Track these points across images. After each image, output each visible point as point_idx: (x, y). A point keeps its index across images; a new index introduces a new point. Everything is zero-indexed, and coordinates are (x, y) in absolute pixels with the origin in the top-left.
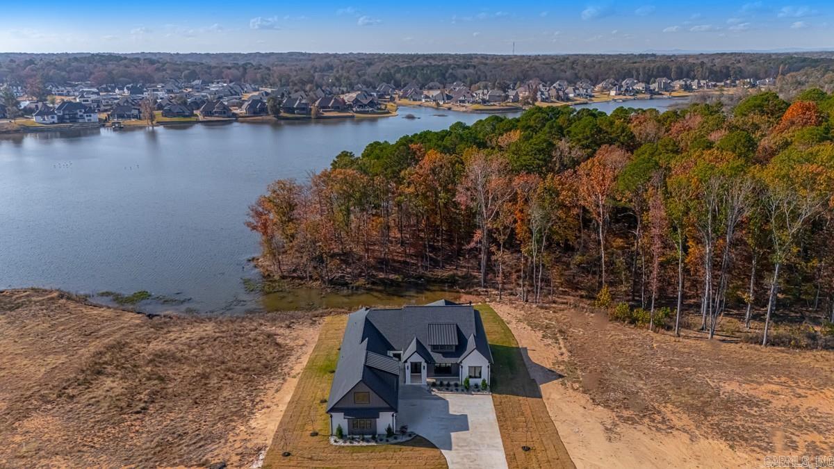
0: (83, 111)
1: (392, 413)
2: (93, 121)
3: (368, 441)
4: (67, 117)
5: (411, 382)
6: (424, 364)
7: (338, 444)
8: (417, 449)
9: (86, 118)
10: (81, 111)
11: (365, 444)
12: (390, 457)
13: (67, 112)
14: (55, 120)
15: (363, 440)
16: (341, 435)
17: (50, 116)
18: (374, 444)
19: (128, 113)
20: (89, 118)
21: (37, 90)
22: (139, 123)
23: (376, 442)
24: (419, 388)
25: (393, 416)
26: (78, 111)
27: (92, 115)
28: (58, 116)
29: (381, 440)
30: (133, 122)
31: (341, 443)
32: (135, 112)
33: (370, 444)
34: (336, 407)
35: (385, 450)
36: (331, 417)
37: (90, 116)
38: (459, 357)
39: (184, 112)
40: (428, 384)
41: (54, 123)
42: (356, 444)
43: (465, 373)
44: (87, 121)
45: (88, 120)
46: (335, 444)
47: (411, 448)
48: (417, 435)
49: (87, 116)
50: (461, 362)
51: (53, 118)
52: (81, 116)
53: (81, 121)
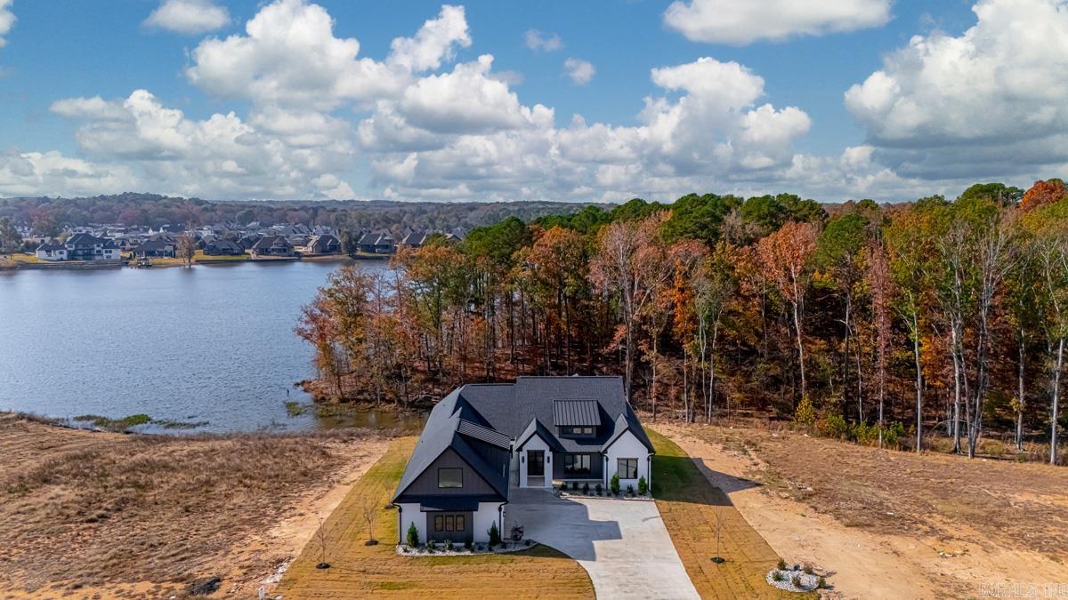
0: (102, 245)
1: (498, 504)
2: (113, 258)
3: (459, 550)
4: (80, 252)
5: (528, 485)
6: (548, 454)
7: (409, 554)
8: (540, 559)
9: (105, 255)
10: (98, 246)
11: (454, 554)
12: (496, 569)
13: (80, 247)
14: (65, 256)
15: (451, 548)
16: (414, 541)
17: (57, 252)
18: (468, 553)
19: (160, 250)
20: (109, 254)
21: (47, 223)
22: (173, 261)
23: (472, 551)
24: (543, 492)
25: (500, 509)
26: (95, 246)
27: (113, 250)
28: (69, 252)
29: (480, 549)
30: (166, 259)
31: (415, 552)
32: (169, 249)
33: (462, 554)
34: (409, 493)
35: (487, 561)
36: (400, 510)
37: (111, 252)
38: (603, 444)
39: (232, 249)
40: (555, 487)
41: (62, 260)
42: (439, 553)
43: (611, 468)
44: (105, 258)
45: (107, 257)
46: (406, 554)
47: (530, 558)
48: (539, 544)
49: (106, 252)
50: (605, 451)
51: (61, 253)
52: (97, 251)
53: (97, 258)
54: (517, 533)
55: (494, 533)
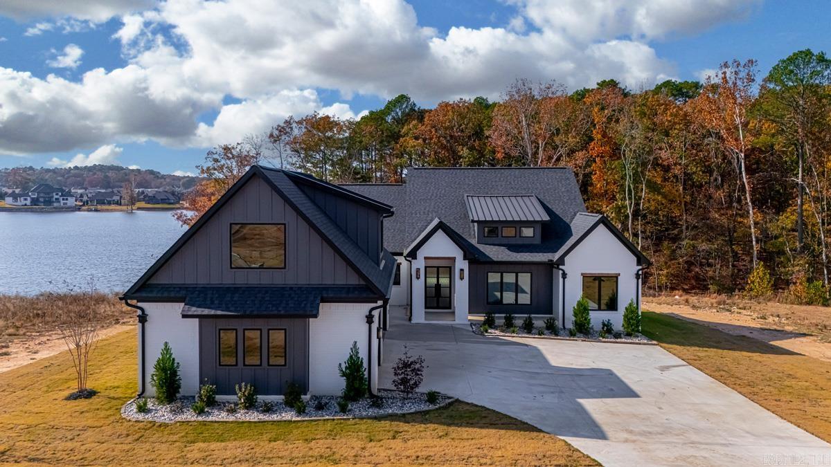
0: (60, 194)
1: (365, 308)
2: (68, 205)
3: (268, 409)
4: (42, 200)
5: (426, 319)
6: (462, 264)
7: (149, 417)
8: (465, 432)
9: (62, 202)
10: (57, 194)
11: (254, 416)
13: (42, 195)
14: (28, 202)
15: (250, 404)
17: (22, 199)
18: (289, 415)
19: (108, 199)
20: (65, 201)
21: (20, 178)
22: (119, 207)
23: (301, 411)
24: (452, 328)
25: (370, 319)
26: (54, 194)
27: (69, 198)
28: (33, 199)
29: (320, 407)
30: (113, 207)
31: (163, 414)
32: (116, 198)
33: (275, 417)
34: (162, 279)
35: (331, 434)
36: (143, 319)
37: (67, 199)
39: (168, 199)
40: (472, 324)
41: (26, 205)
42: (220, 416)
44: (62, 204)
45: (64, 204)
46: (141, 416)
48: (458, 401)
49: (63, 199)
51: (26, 200)
52: (56, 199)
53: (55, 205)
54: (408, 375)
55: (354, 371)
